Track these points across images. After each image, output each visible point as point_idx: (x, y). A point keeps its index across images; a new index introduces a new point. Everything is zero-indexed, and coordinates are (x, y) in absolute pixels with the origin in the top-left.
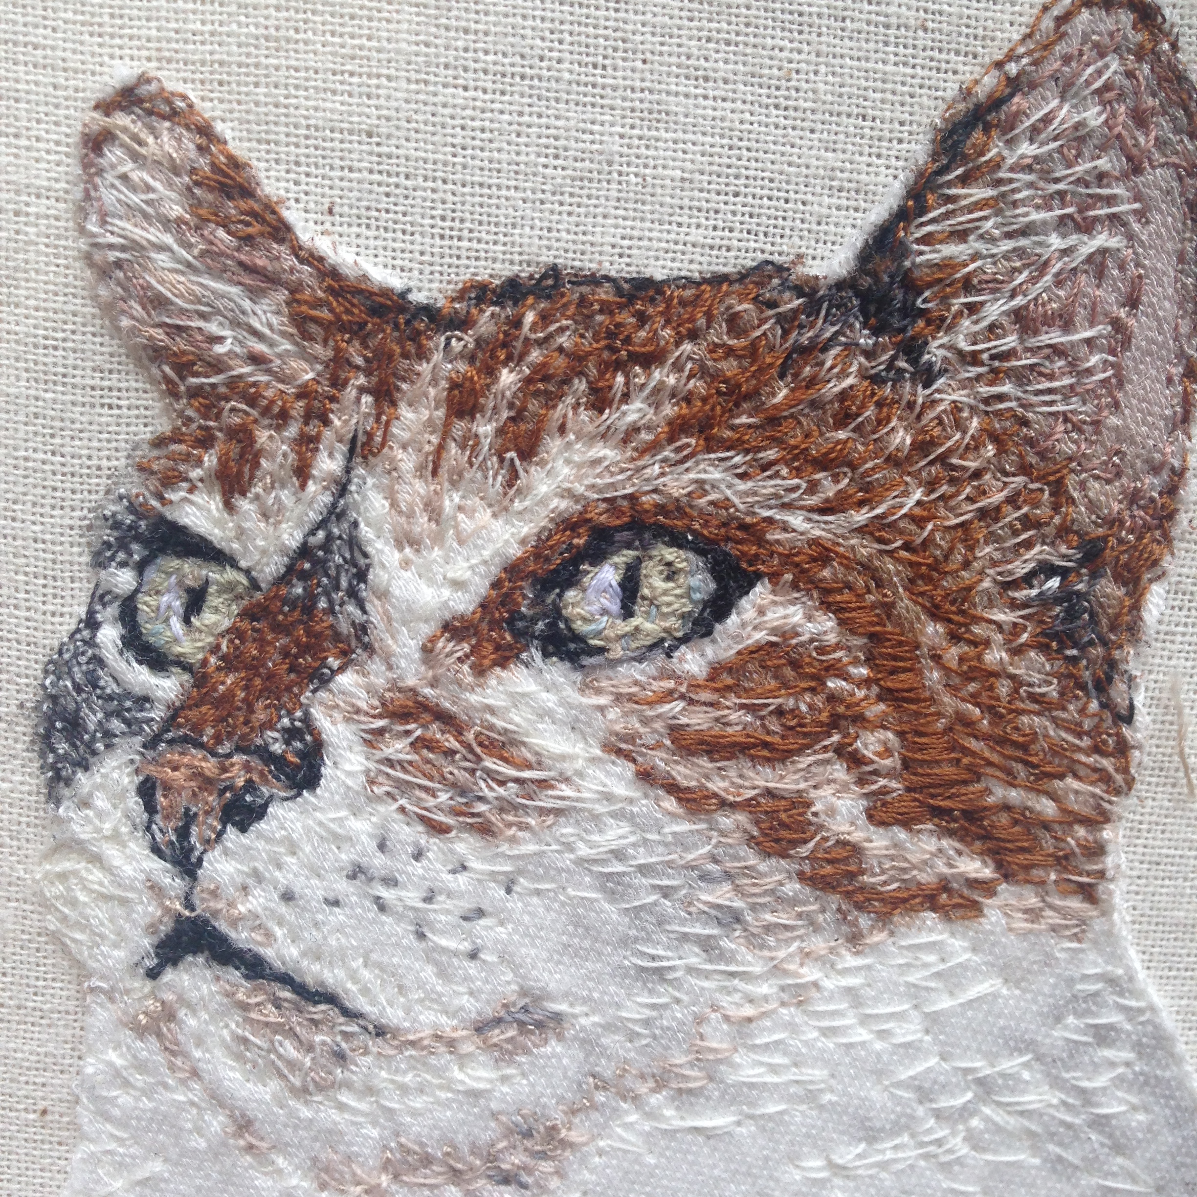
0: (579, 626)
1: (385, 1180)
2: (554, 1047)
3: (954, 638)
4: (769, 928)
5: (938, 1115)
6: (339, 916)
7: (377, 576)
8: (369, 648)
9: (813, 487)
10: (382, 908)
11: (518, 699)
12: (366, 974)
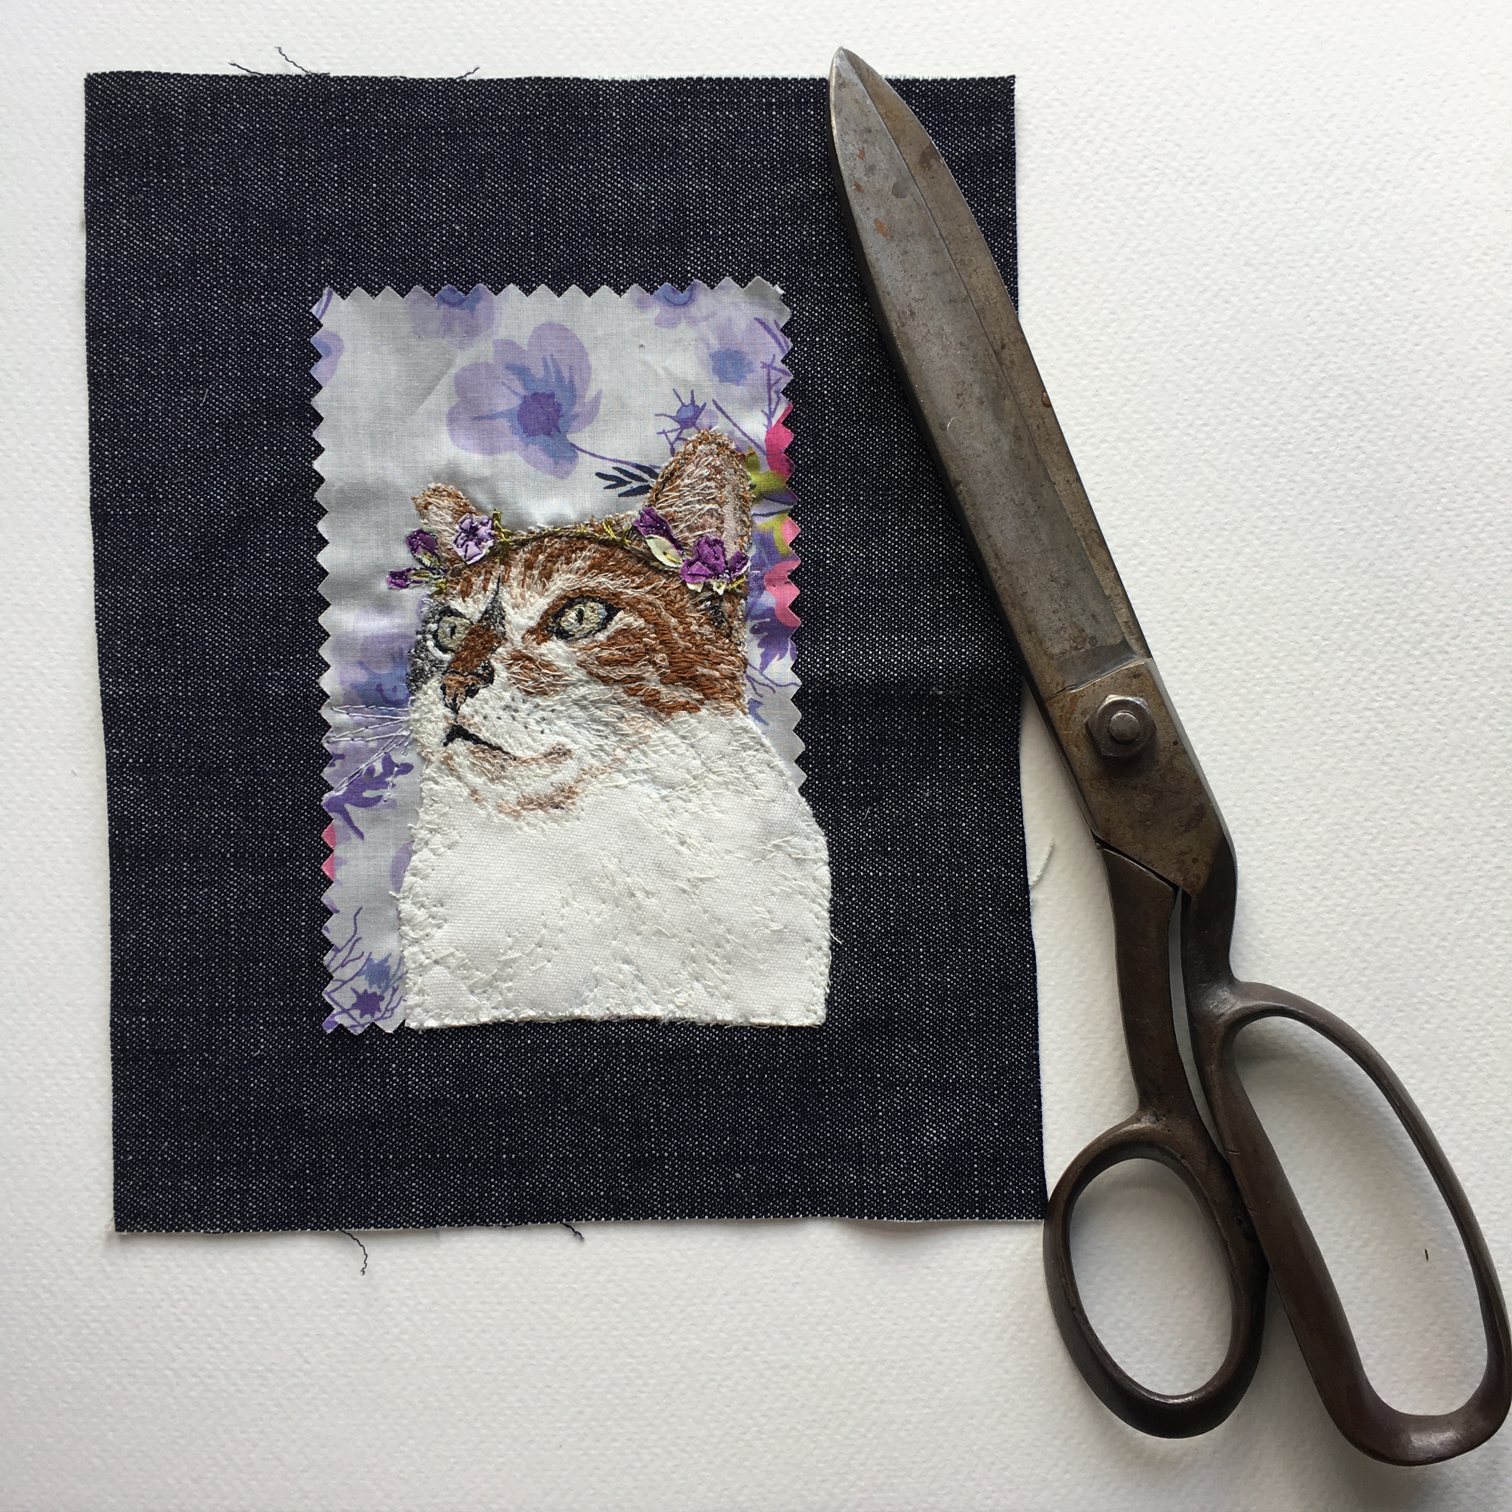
0: (567, 628)
1: (519, 808)
2: (569, 761)
3: (681, 623)
4: (633, 719)
5: (695, 778)
6: (501, 722)
7: (508, 617)
8: (506, 639)
9: (633, 581)
10: (514, 718)
11: (550, 650)
12: (510, 741)
